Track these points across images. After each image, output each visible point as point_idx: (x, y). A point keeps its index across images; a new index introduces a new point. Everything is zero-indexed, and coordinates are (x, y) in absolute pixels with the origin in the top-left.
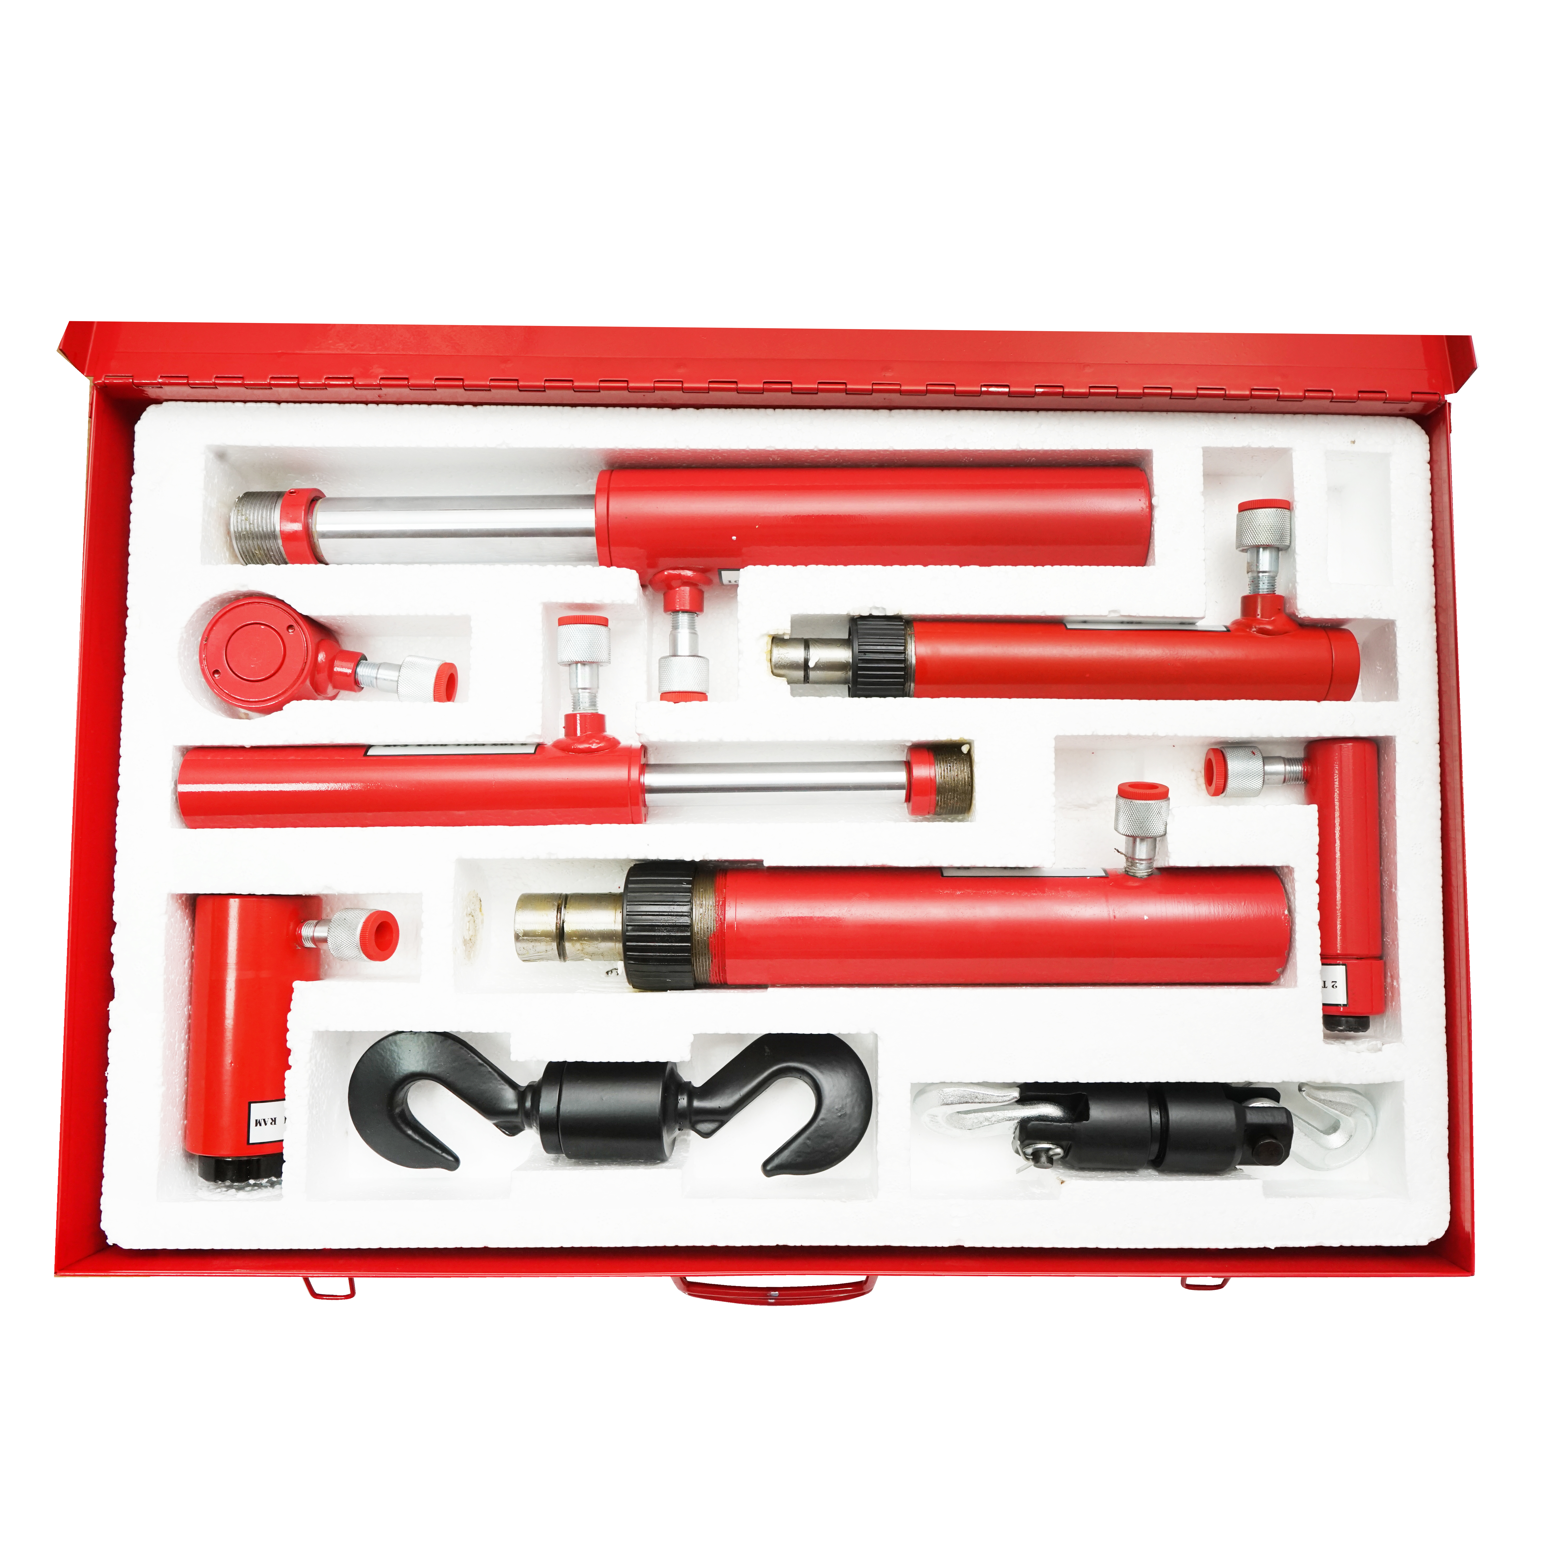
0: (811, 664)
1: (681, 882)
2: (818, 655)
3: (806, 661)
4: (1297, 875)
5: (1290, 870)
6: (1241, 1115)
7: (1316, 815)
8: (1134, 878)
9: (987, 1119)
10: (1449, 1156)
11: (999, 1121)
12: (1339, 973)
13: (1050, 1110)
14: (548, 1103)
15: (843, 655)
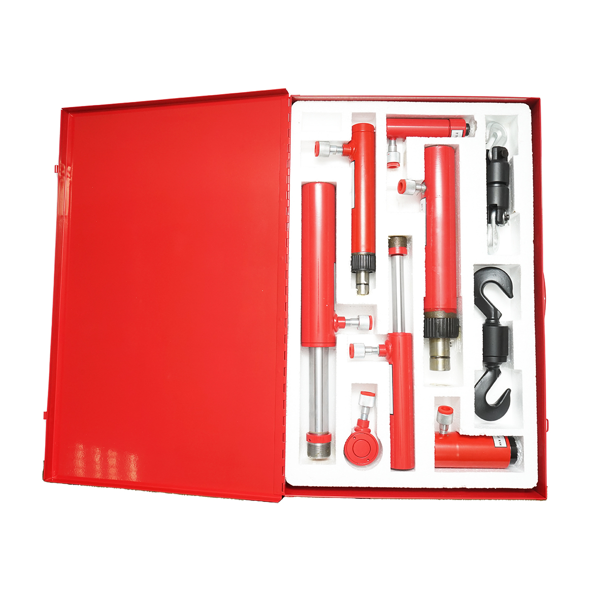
0: (366, 283)
1: (429, 322)
2: (363, 281)
3: (365, 284)
4: (427, 144)
5: (425, 145)
6: (496, 161)
7: (409, 137)
8: (426, 190)
9: (495, 234)
10: (506, 103)
11: (496, 231)
12: (454, 132)
13: (494, 215)
14: (494, 360)
15: (363, 274)
